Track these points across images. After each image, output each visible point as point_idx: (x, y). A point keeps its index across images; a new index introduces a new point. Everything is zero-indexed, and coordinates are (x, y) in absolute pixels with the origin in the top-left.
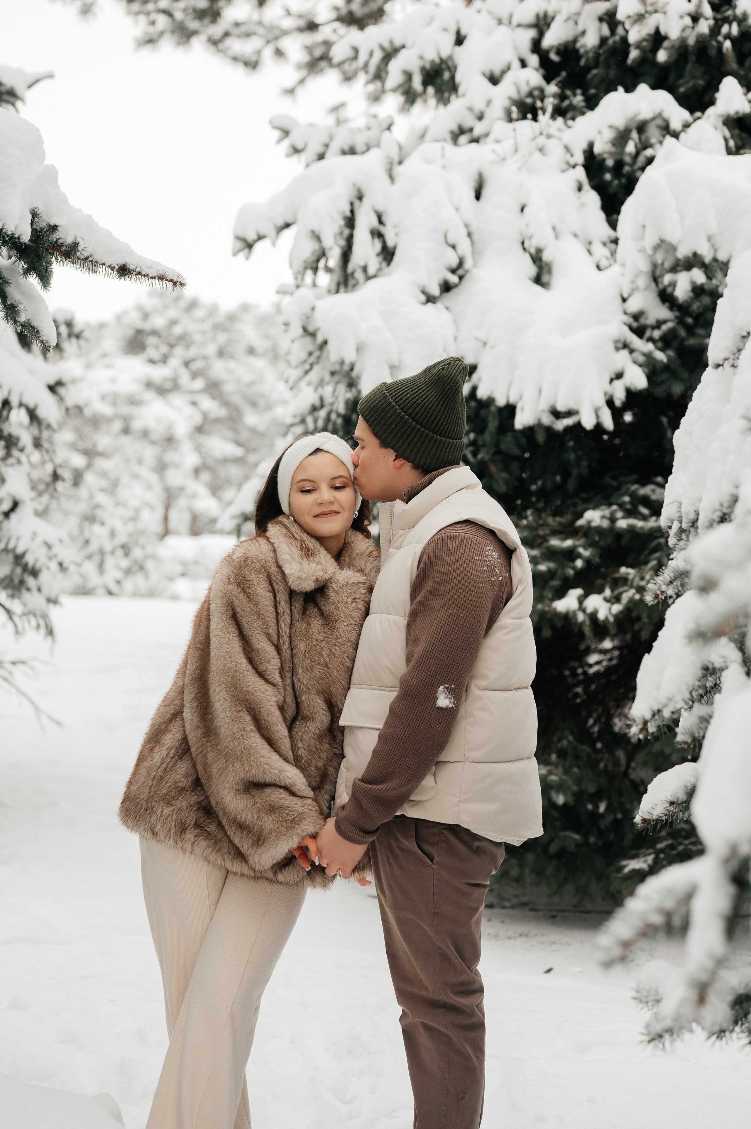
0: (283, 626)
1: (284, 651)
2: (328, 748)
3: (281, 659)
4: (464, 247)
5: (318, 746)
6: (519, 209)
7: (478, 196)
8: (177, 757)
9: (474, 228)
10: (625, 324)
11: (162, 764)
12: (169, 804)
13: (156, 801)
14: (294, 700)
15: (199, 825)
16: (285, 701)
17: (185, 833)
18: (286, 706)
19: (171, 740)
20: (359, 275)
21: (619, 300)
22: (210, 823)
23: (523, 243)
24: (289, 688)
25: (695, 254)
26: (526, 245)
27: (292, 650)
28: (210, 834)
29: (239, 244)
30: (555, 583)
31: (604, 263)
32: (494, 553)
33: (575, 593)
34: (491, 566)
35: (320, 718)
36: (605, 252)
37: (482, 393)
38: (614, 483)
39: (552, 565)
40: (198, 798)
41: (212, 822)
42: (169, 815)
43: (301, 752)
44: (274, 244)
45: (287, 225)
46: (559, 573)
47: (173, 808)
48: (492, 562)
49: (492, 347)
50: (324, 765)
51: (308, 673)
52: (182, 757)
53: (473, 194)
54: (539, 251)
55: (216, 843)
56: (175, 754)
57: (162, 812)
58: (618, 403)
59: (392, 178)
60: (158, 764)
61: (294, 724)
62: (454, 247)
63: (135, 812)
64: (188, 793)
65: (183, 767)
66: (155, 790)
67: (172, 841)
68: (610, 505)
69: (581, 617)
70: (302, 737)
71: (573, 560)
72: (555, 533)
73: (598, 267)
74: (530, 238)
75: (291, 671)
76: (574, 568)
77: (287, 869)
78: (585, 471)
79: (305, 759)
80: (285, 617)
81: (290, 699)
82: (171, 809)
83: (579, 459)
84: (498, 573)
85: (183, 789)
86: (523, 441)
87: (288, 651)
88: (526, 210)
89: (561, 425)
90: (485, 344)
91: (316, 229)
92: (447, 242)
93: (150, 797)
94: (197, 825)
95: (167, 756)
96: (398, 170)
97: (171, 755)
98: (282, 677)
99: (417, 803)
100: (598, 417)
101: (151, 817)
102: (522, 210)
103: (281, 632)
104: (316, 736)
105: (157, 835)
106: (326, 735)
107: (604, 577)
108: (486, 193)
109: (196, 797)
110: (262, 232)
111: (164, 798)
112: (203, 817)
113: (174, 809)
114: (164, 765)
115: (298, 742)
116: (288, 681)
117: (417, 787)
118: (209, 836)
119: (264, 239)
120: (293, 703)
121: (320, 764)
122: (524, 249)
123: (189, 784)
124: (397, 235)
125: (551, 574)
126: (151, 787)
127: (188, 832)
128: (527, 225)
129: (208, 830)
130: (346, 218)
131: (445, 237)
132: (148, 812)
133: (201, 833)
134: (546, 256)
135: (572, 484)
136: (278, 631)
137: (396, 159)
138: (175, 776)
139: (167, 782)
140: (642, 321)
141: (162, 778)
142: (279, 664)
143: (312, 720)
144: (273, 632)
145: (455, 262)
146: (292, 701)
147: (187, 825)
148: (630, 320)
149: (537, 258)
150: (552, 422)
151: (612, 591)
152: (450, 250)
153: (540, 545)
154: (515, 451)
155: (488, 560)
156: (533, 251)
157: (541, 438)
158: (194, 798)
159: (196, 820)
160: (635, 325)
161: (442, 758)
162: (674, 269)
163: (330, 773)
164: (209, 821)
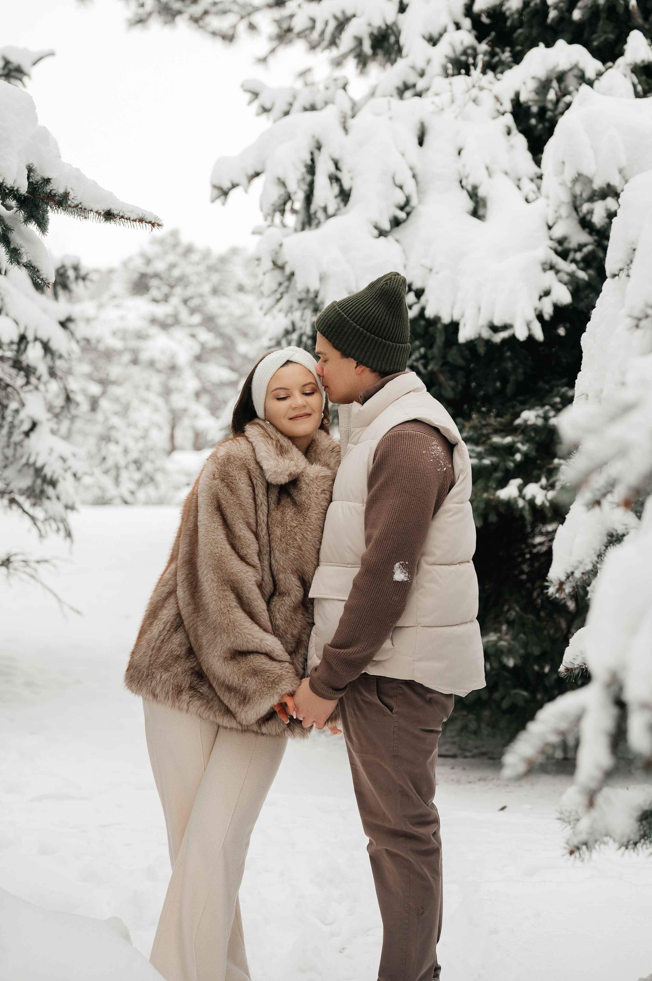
0: (261, 516)
1: (262, 537)
2: (301, 618)
3: (259, 543)
4: (410, 187)
5: (293, 617)
6: (457, 153)
7: (421, 143)
8: (172, 630)
9: (418, 170)
10: (551, 248)
11: (159, 636)
12: (167, 670)
13: (156, 668)
14: (271, 578)
15: (193, 687)
16: (263, 579)
17: (181, 694)
18: (264, 584)
19: (167, 616)
20: (321, 215)
21: (546, 228)
22: (202, 685)
23: (461, 182)
24: (267, 569)
25: (609, 185)
26: (464, 183)
27: (269, 536)
28: (203, 695)
29: (216, 192)
30: (498, 475)
31: (531, 196)
32: (438, 448)
33: (515, 483)
34: (436, 459)
35: (294, 593)
36: (533, 186)
37: (429, 313)
38: (547, 387)
39: (495, 459)
40: (191, 664)
41: (204, 684)
42: (167, 680)
43: (279, 622)
44: (246, 191)
45: (257, 174)
46: (501, 465)
47: (170, 673)
48: (437, 455)
49: (437, 273)
50: (299, 632)
51: (284, 555)
52: (177, 630)
53: (416, 141)
54: (475, 188)
55: (208, 702)
56: (171, 627)
57: (161, 677)
58: (547, 317)
59: (346, 130)
60: (156, 636)
61: (272, 598)
62: (401, 187)
63: (138, 678)
64: (183, 660)
65: (178, 638)
66: (154, 659)
67: (170, 702)
68: (543, 405)
69: (521, 503)
70: (279, 609)
71: (513, 454)
72: (497, 431)
73: (527, 201)
74: (467, 177)
75: (268, 554)
76: (514, 461)
77: (270, 722)
78: (521, 378)
79: (282, 628)
80: (262, 507)
81: (268, 578)
82: (168, 674)
83: (515, 368)
84: (443, 464)
85: (178, 657)
86: (467, 353)
87: (265, 537)
88: (462, 153)
89: (498, 338)
90: (431, 270)
91: (282, 176)
92: (395, 184)
93: (150, 665)
94: (191, 688)
95: (164, 629)
96: (351, 123)
97: (167, 628)
98: (260, 560)
99: (378, 663)
100: (529, 329)
101: (151, 682)
102: (459, 153)
103: (259, 520)
104: (291, 609)
105: (157, 697)
106: (299, 607)
107: (540, 468)
108: (428, 139)
109: (189, 663)
110: (236, 181)
111: (162, 665)
112: (196, 680)
113: (171, 675)
114: (162, 637)
115: (276, 614)
116: (266, 563)
117: (378, 650)
118: (202, 696)
119: (238, 187)
120: (270, 581)
121: (295, 632)
122: (462, 187)
123: (183, 652)
124: (352, 179)
125: (494, 467)
126: (151, 656)
127: (184, 693)
128: (464, 166)
129: (201, 691)
130: (306, 166)
131: (394, 179)
132: (149, 677)
133: (195, 694)
134: (481, 192)
135: (510, 389)
136: (257, 520)
137: (349, 113)
138: (171, 646)
139: (164, 651)
140: (566, 245)
141: (160, 648)
142: (258, 549)
143: (287, 594)
144: (252, 521)
145: (402, 200)
146: (269, 579)
147: (182, 688)
148: (555, 245)
149: (473, 194)
150: (491, 336)
151: (548, 480)
152: (398, 190)
153: (484, 443)
154: (460, 362)
155: (434, 453)
156: (470, 188)
157: (482, 350)
158: (188, 665)
159: (191, 684)
160: (560, 249)
161: (399, 624)
162: (591, 199)
163: (304, 640)
164: (202, 683)
